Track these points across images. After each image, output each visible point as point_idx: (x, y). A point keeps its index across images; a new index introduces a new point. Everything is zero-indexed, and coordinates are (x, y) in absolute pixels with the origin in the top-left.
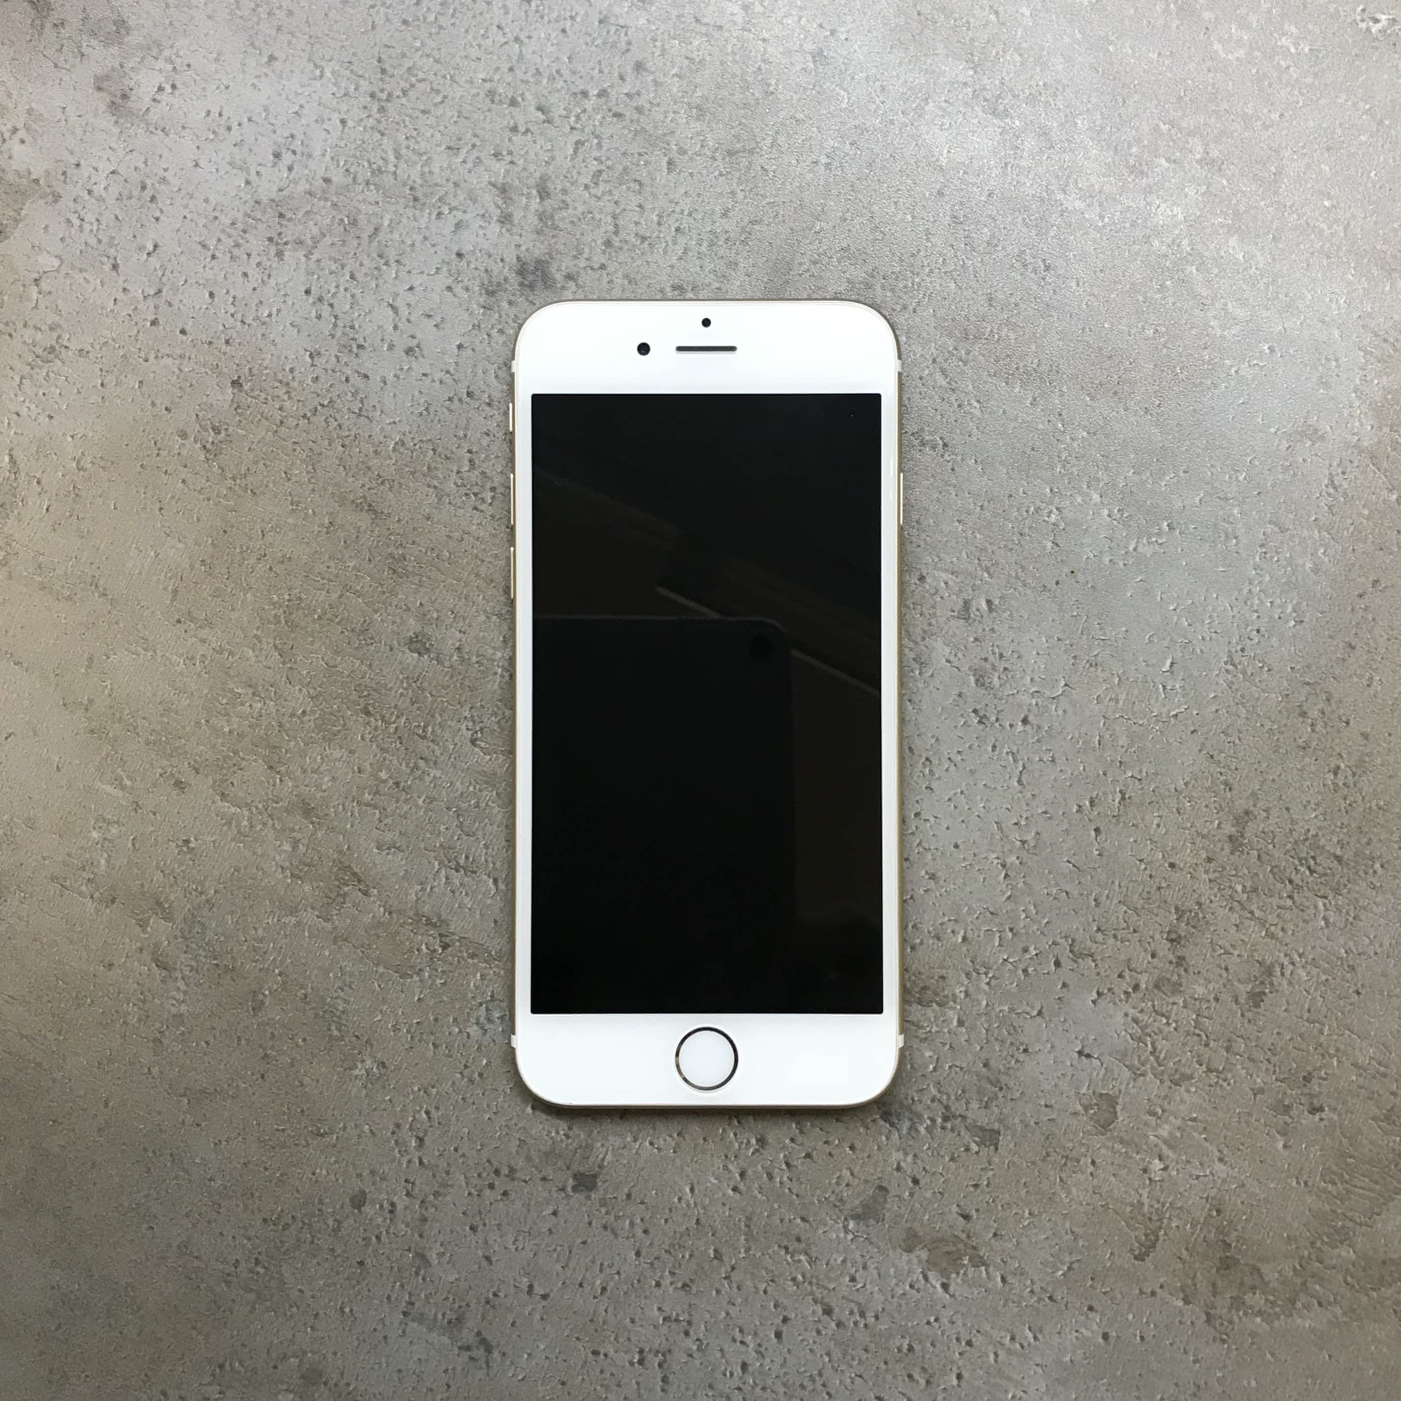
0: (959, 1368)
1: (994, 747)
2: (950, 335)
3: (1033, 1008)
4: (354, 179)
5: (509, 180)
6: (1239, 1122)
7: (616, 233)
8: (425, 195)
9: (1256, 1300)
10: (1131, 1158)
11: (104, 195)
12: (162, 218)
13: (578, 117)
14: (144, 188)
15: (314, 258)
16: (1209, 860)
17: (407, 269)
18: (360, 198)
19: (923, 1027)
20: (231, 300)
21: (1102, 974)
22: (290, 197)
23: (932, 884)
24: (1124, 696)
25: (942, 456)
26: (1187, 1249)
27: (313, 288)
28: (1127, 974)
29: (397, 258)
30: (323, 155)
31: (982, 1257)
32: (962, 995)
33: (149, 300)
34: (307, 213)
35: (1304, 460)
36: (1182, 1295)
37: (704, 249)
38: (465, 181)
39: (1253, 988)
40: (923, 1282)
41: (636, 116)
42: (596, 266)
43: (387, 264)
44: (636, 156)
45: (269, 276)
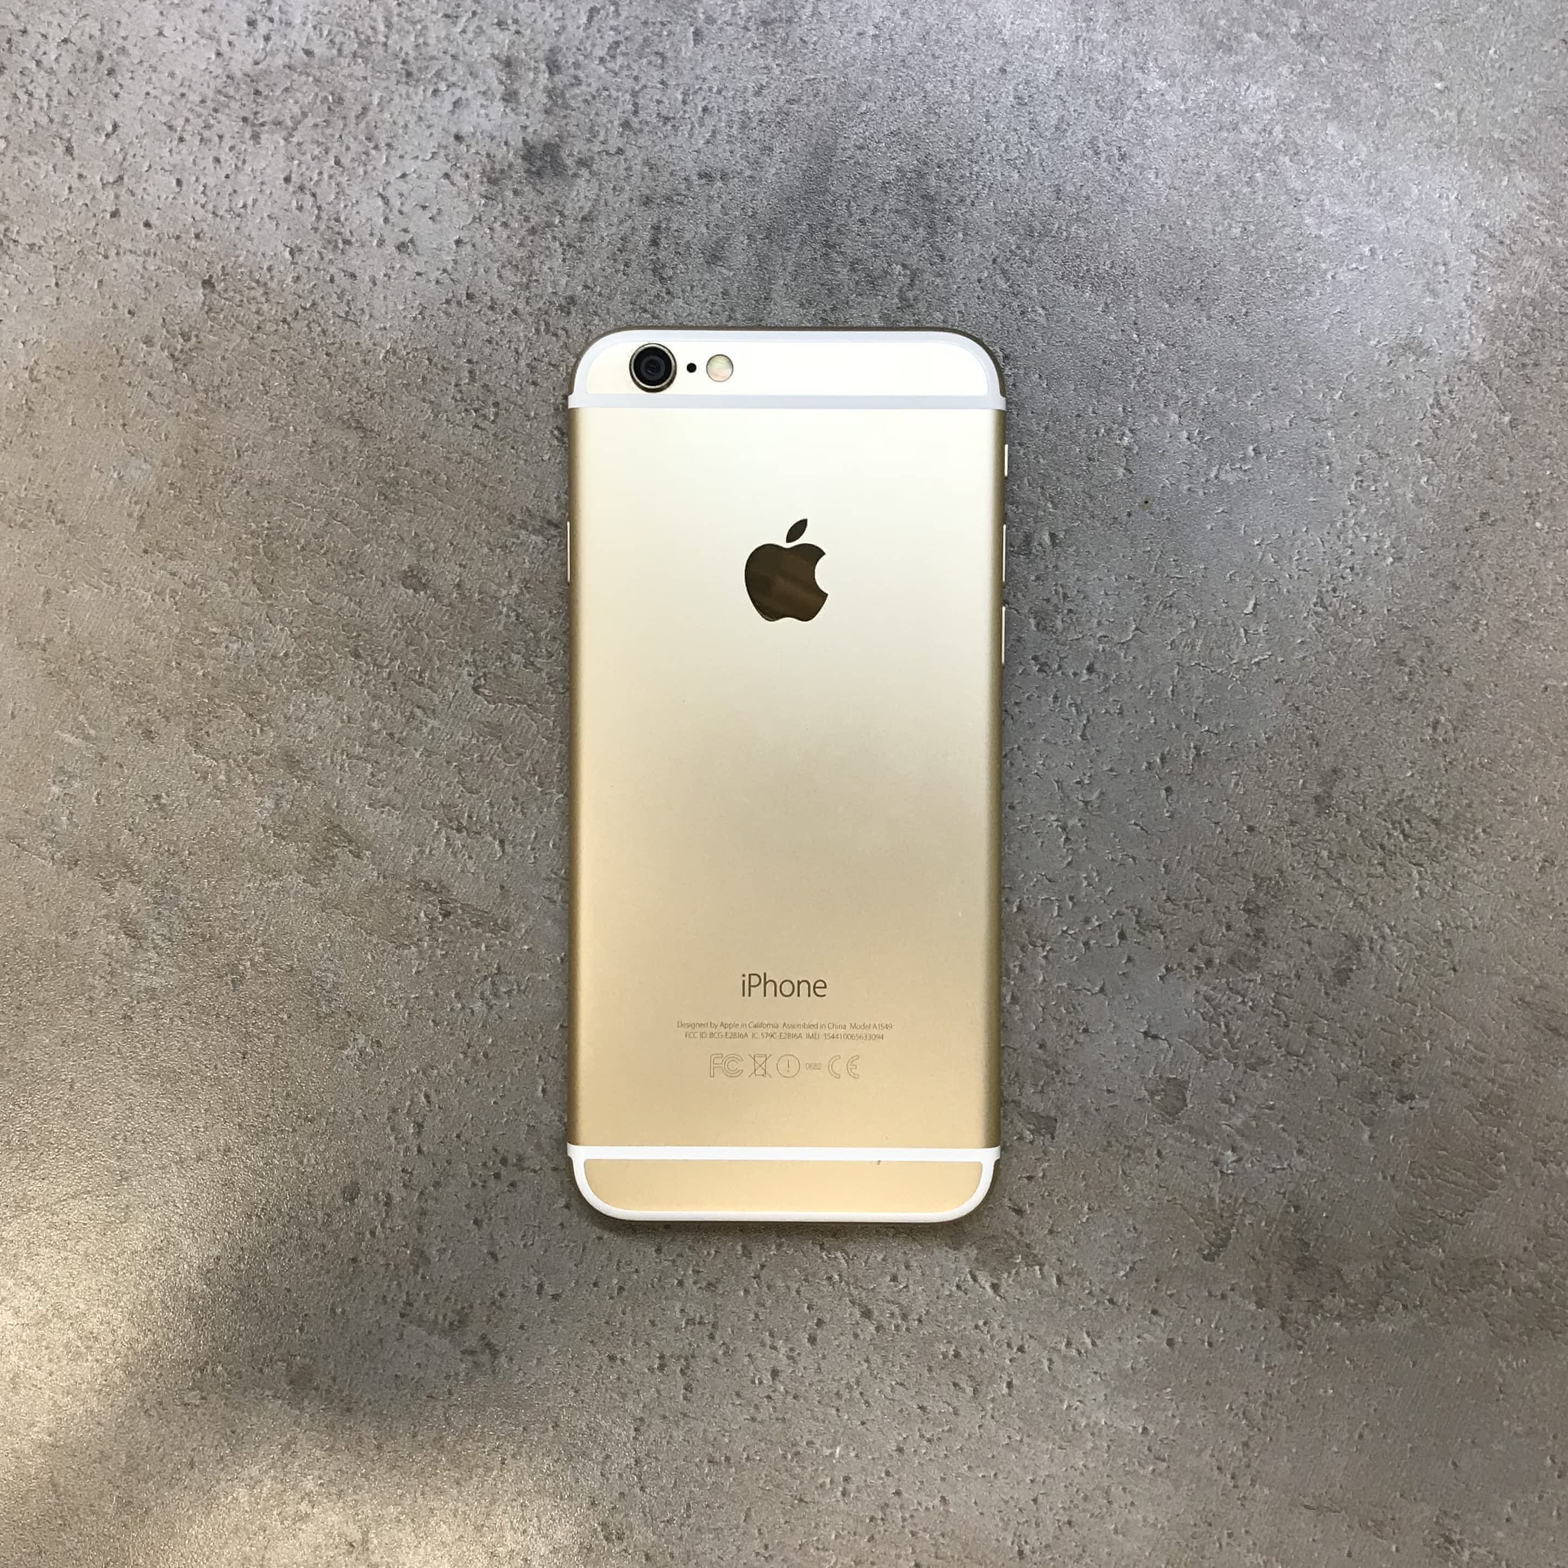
0: (1009, 1375)
1: (1056, 698)
2: (1013, 231)
3: (1094, 985)
4: (340, 50)
5: (514, 51)
6: (1321, 1111)
7: (635, 113)
8: (420, 69)
9: (1336, 1302)
10: (1202, 1148)
11: (55, 67)
12: (122, 94)
14: (100, 59)
15: (295, 140)
16: (1293, 823)
17: (400, 152)
18: (346, 72)
20: (202, 188)
21: (1172, 947)
22: (267, 72)
24: (1200, 642)
26: (1261, 1248)
27: (293, 176)
28: (1199, 947)
29: (390, 140)
30: (304, 24)
31: (1036, 1256)
32: (1017, 970)
33: (108, 188)
34: (287, 90)
35: (1407, 377)
36: (1254, 1298)
37: (734, 131)
38: (465, 53)
39: (1339, 964)
40: (971, 1282)
42: (613, 151)
43: (376, 147)
44: (659, 25)
45: (244, 162)
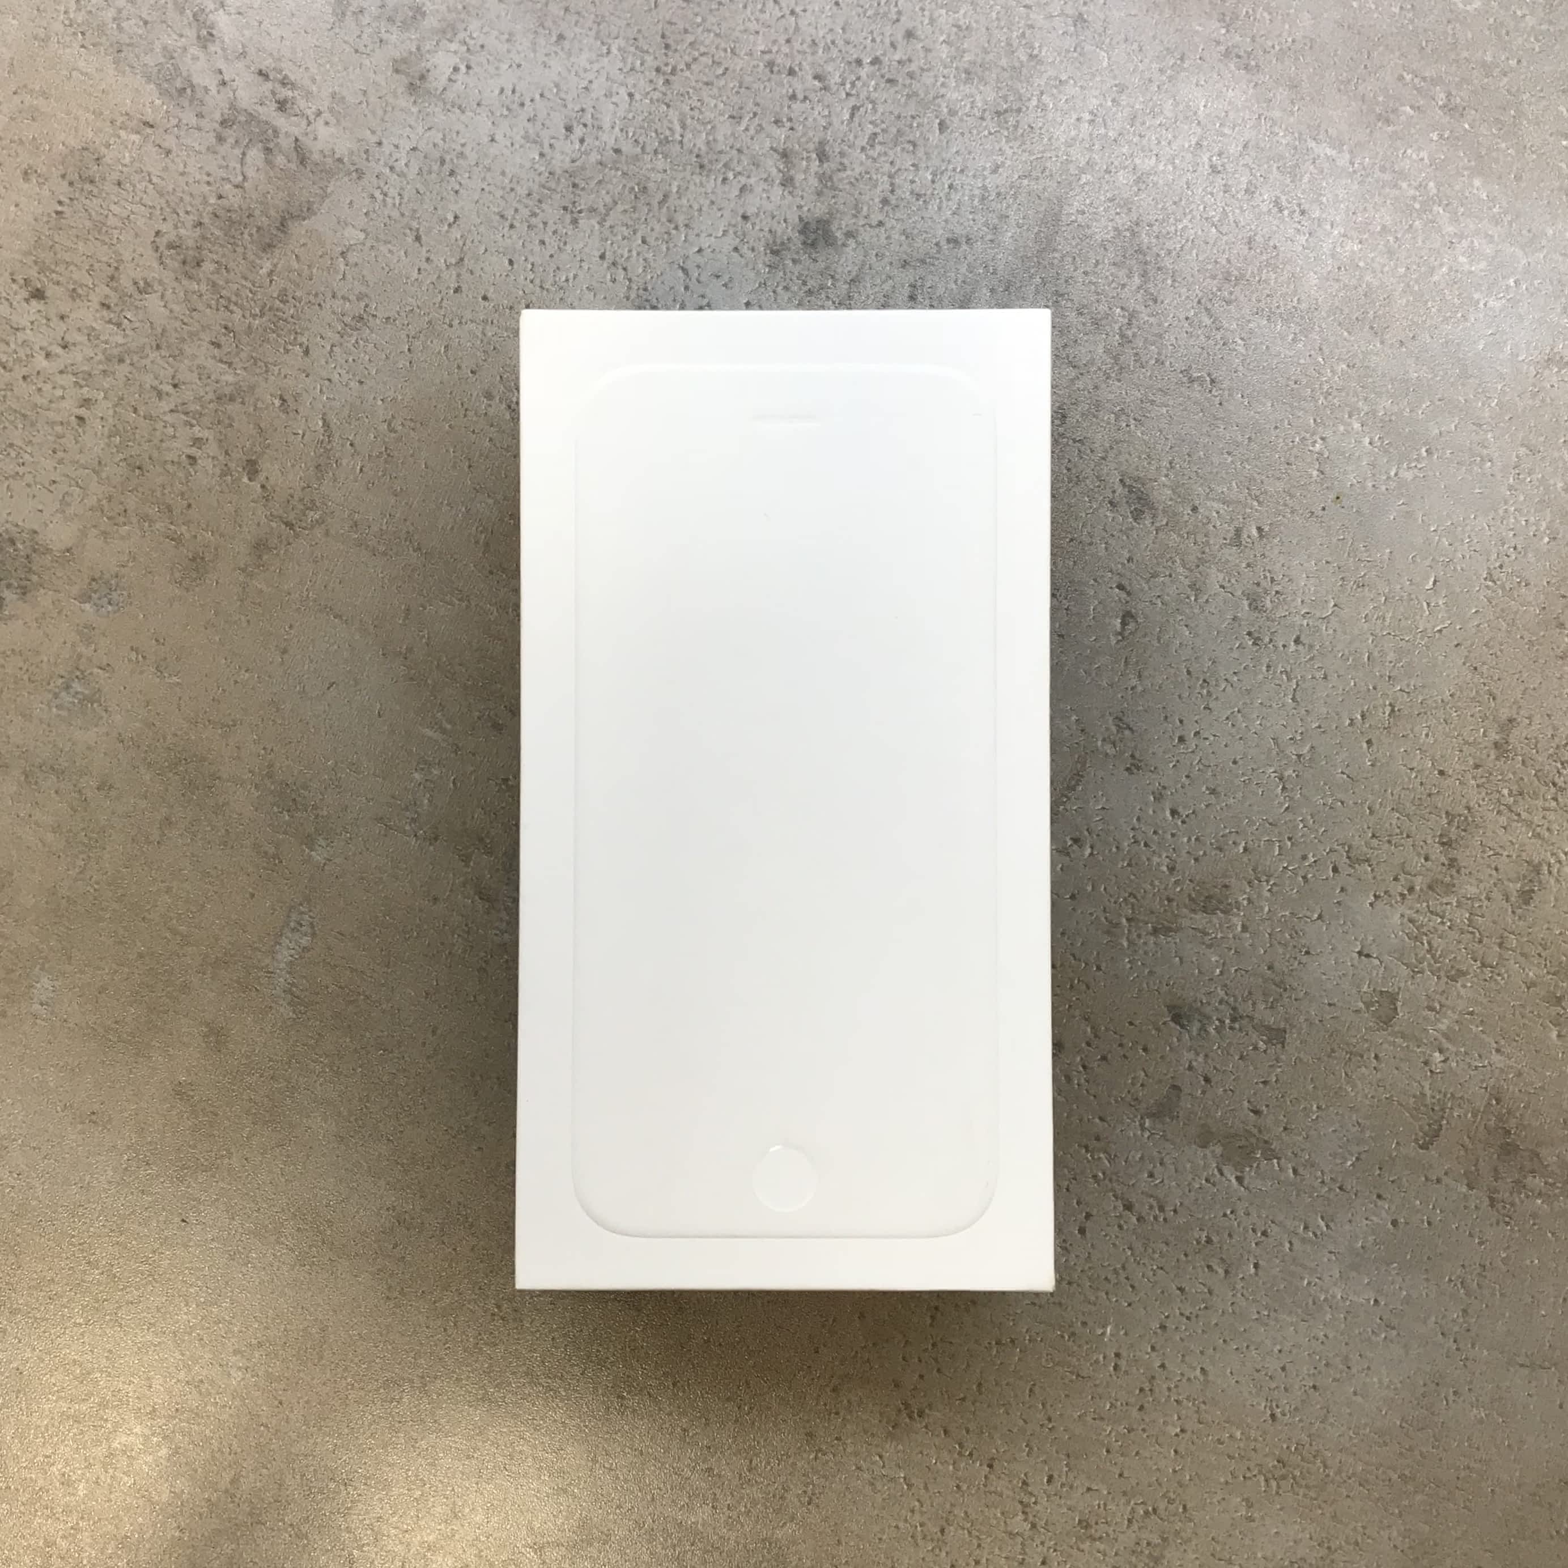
0: (1256, 1257)
1: (1268, 667)
2: (1214, 277)
3: (1313, 912)
4: (643, 148)
5: (789, 145)
6: (1514, 1015)
7: (892, 191)
8: (711, 162)
9: (1536, 1182)
10: (1413, 1051)
11: (405, 170)
12: (461, 191)
13: (853, 84)
14: (443, 162)
15: (607, 224)
16: (1477, 766)
17: (696, 231)
18: (649, 166)
19: (1208, 934)
20: (530, 266)
21: (1379, 878)
22: (583, 168)
23: (1213, 799)
24: (1390, 615)
25: (1210, 391)
26: (1469, 1137)
27: (607, 253)
28: (1402, 877)
29: (687, 222)
30: (613, 128)
31: (1274, 1151)
32: (1245, 902)
33: (452, 268)
34: (600, 182)
35: (1552, 386)
36: (1466, 1182)
37: (976, 202)
38: (748, 148)
39: (1522, 886)
40: (1218, 1176)
41: (908, 81)
42: (874, 223)
43: (676, 228)
44: (909, 118)
45: (565, 243)
